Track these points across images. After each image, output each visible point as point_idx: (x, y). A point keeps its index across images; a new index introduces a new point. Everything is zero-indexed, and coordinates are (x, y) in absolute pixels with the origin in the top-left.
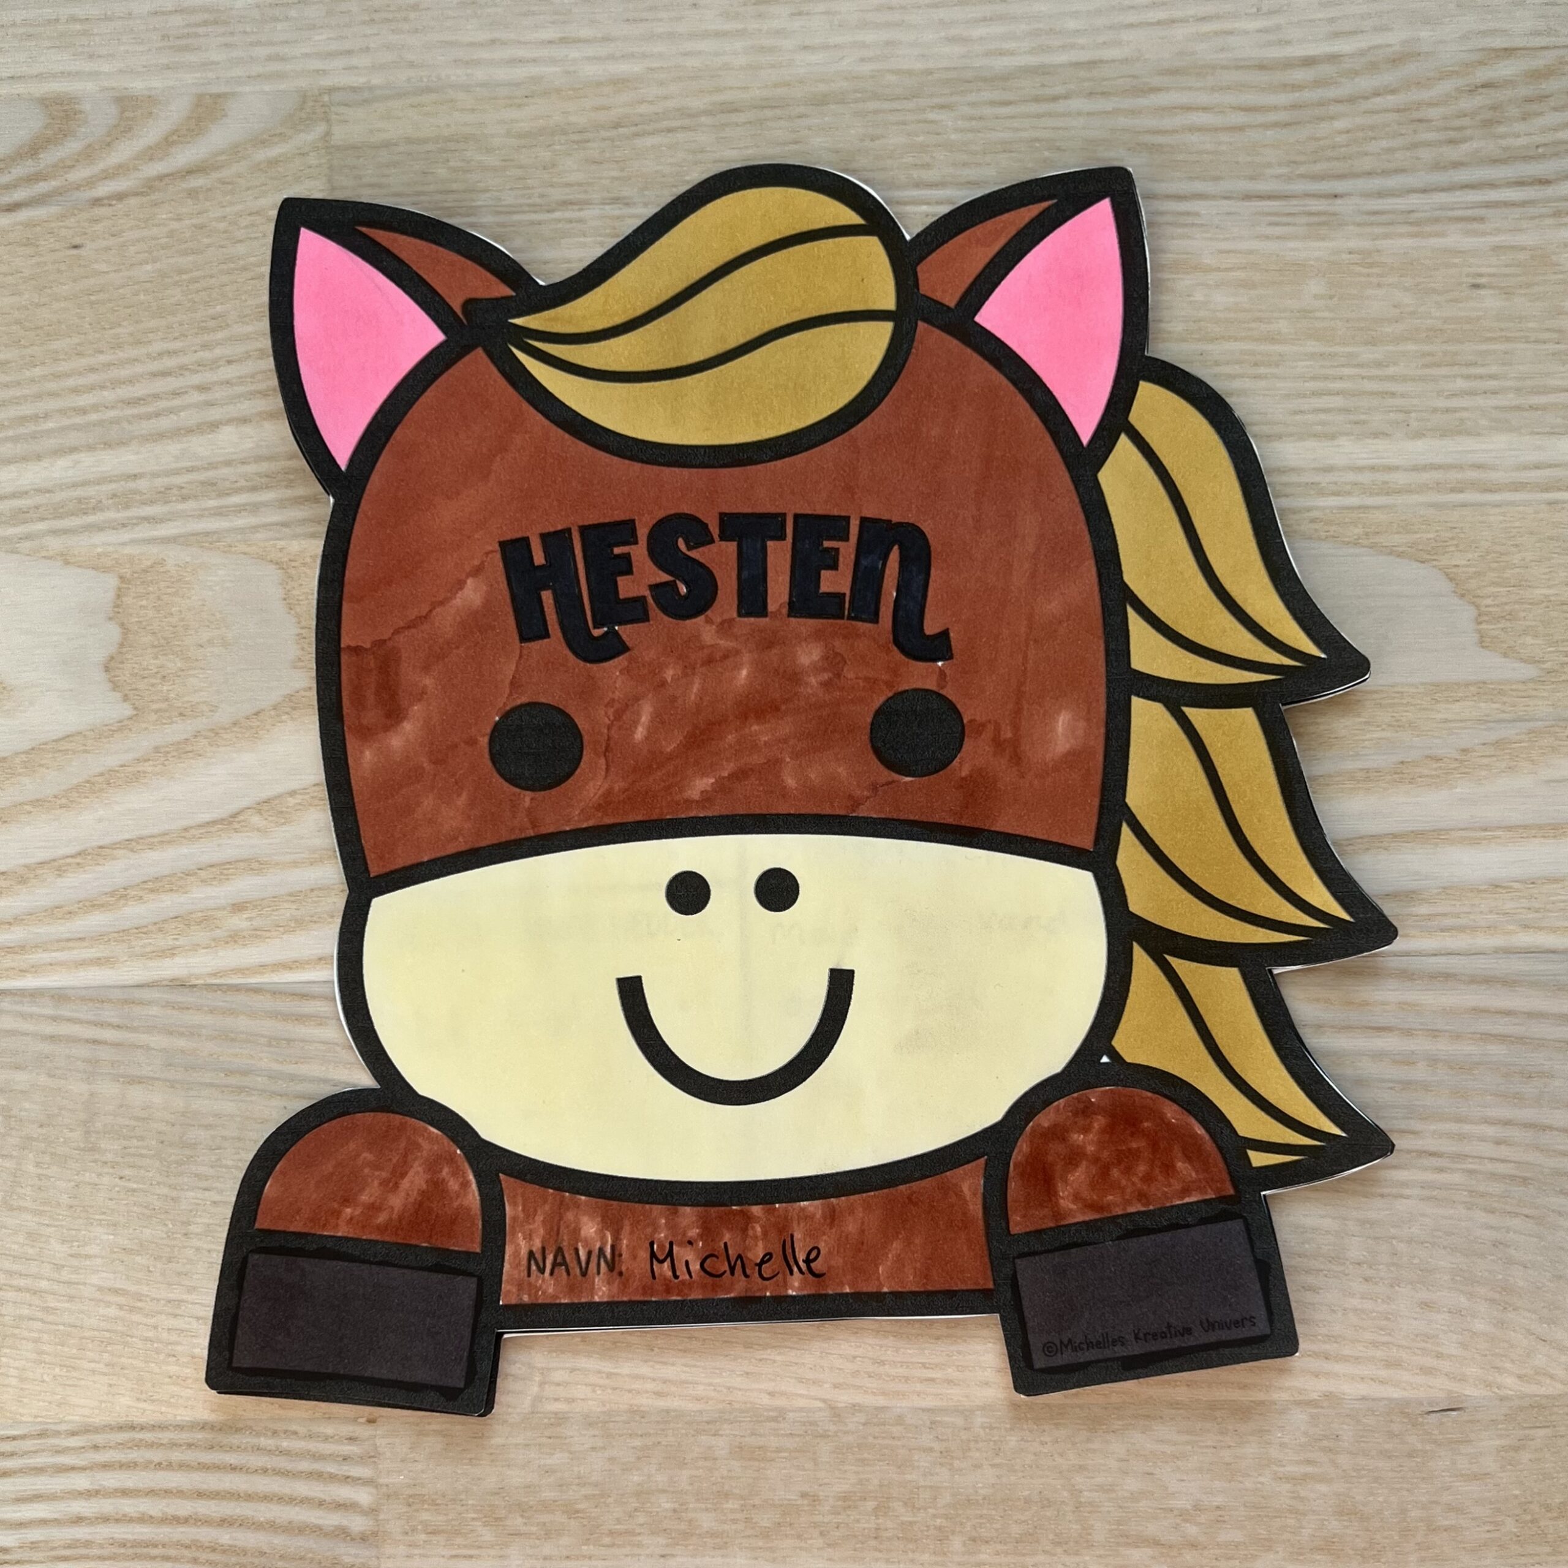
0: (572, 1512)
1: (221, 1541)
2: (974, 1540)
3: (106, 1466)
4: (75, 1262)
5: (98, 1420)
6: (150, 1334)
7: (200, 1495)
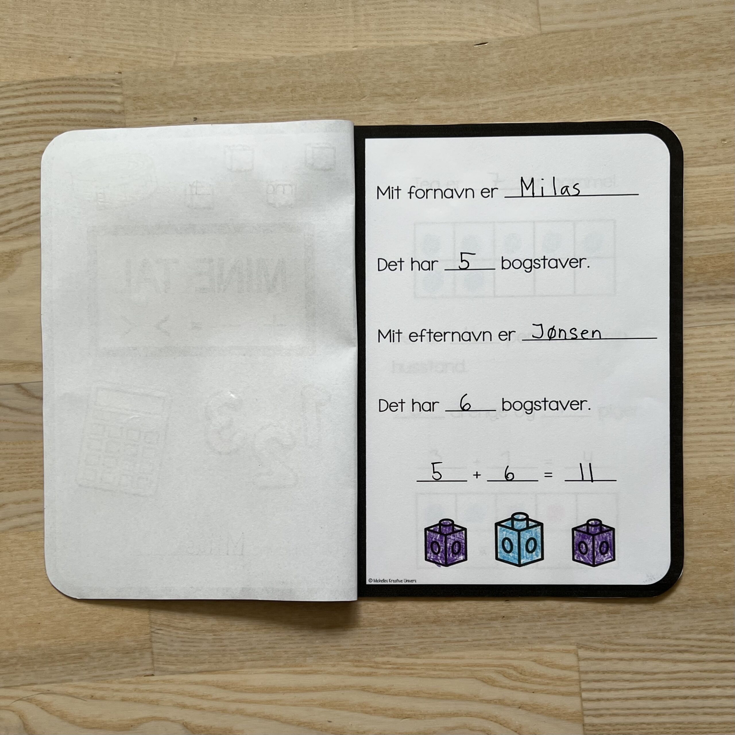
0: (189, 99)
1: (71, 117)
2: (325, 98)
3: (31, 95)
4: (16, 27)
5: (27, 79)
6: (43, 49)
7: (64, 102)
